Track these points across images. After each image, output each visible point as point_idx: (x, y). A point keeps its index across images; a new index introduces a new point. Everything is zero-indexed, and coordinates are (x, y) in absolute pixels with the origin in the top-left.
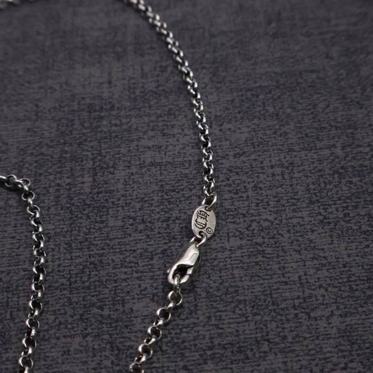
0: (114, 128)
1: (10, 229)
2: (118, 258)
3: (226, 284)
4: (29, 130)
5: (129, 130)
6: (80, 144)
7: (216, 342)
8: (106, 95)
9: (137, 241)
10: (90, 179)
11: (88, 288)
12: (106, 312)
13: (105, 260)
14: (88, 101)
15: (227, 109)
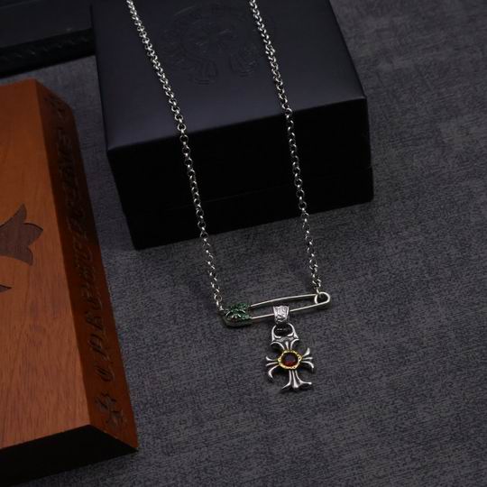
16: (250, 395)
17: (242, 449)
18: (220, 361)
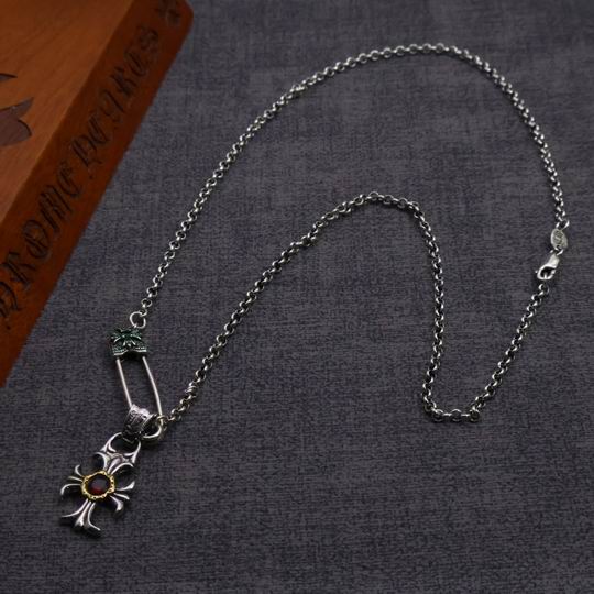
0: (477, 168)
1: (408, 239)
2: (495, 262)
3: (579, 283)
4: (406, 166)
5: (490, 170)
6: (451, 178)
7: (575, 319)
8: (466, 141)
9: (508, 251)
10: (464, 206)
11: (476, 281)
12: (491, 297)
13: (485, 263)
14: (452, 146)
15: (568, 157)
16: (488, 294)
17: (468, 352)
18: (455, 251)
